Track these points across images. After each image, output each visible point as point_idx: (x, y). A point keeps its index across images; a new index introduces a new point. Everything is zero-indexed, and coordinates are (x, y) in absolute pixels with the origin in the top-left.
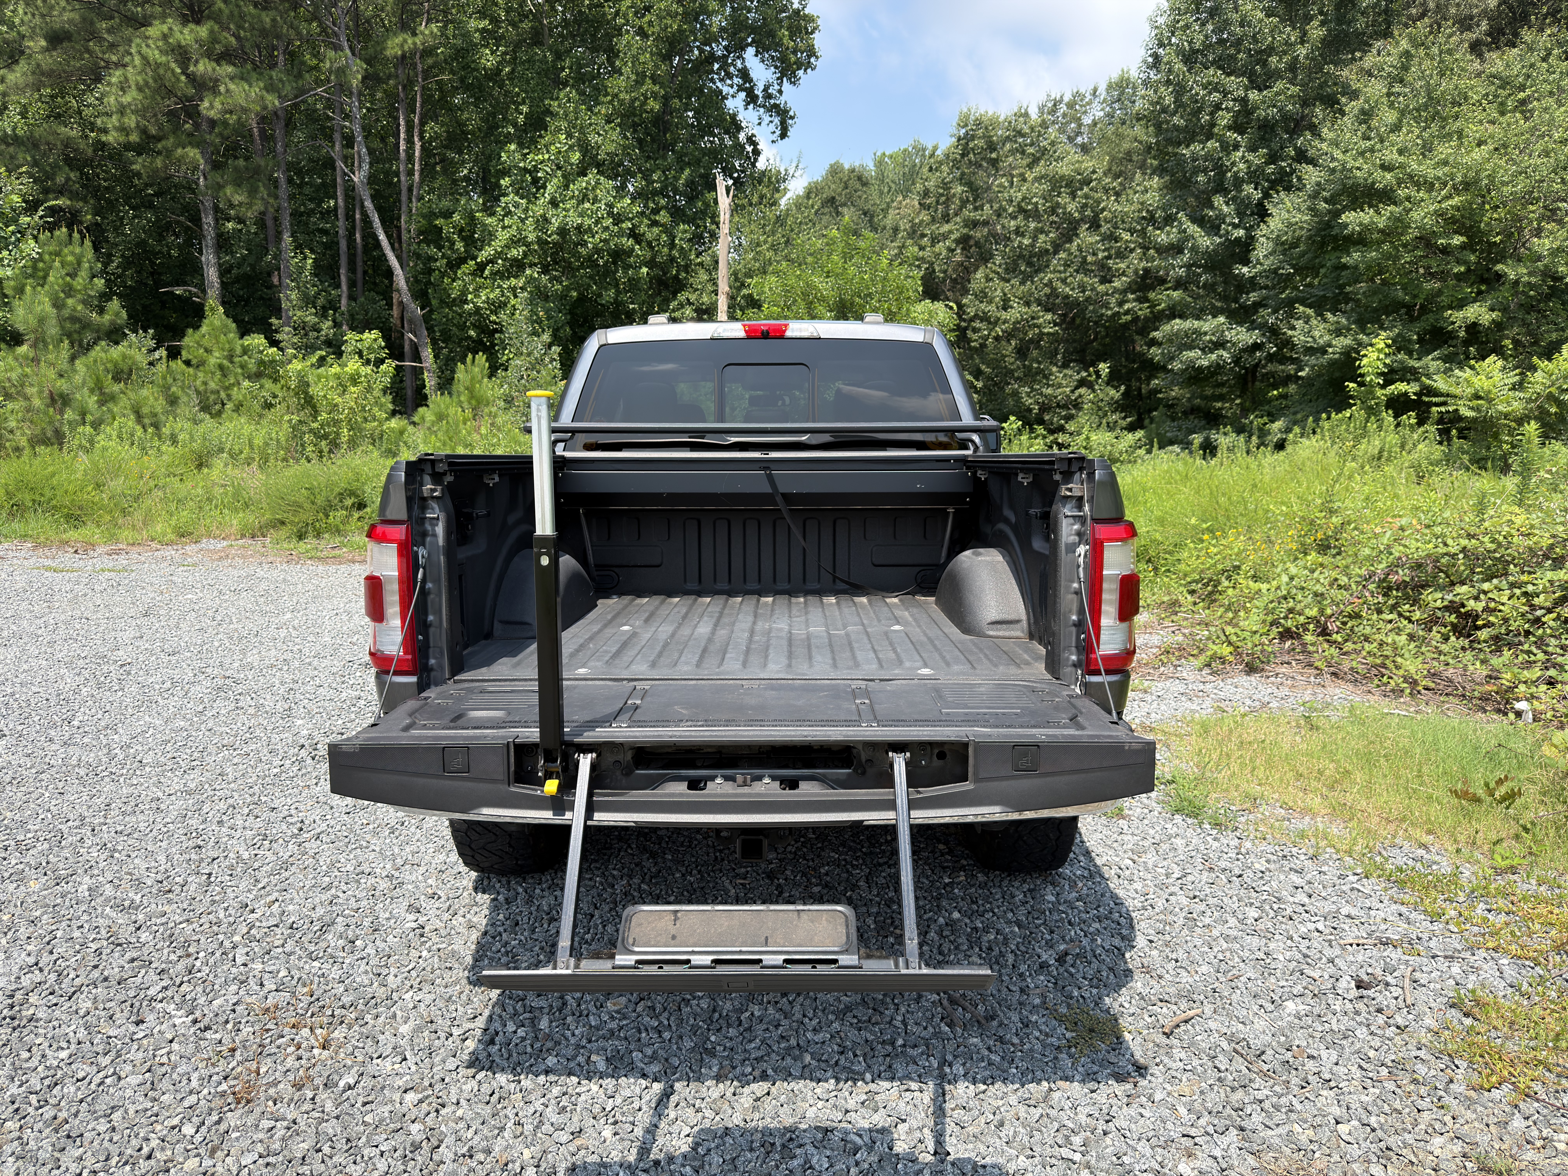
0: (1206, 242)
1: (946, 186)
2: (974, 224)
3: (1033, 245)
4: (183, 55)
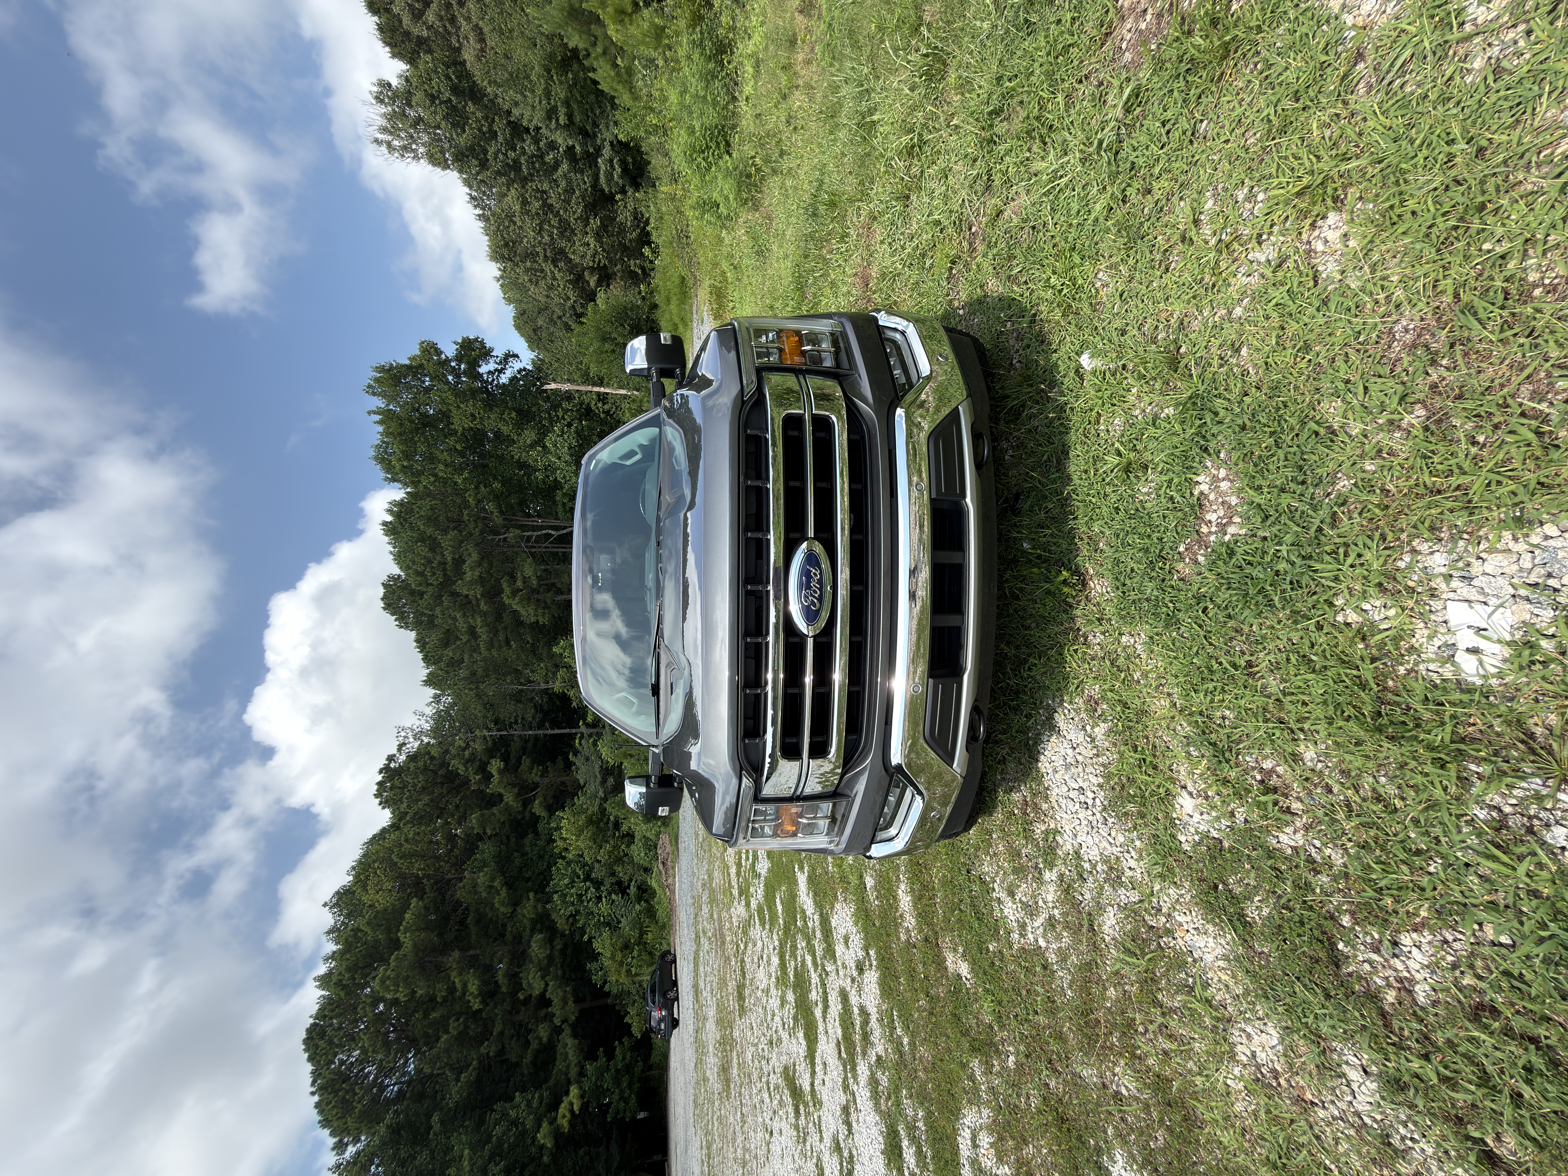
0: (565, 166)
1: (527, 270)
2: (545, 256)
3: (558, 228)
4: (515, 592)
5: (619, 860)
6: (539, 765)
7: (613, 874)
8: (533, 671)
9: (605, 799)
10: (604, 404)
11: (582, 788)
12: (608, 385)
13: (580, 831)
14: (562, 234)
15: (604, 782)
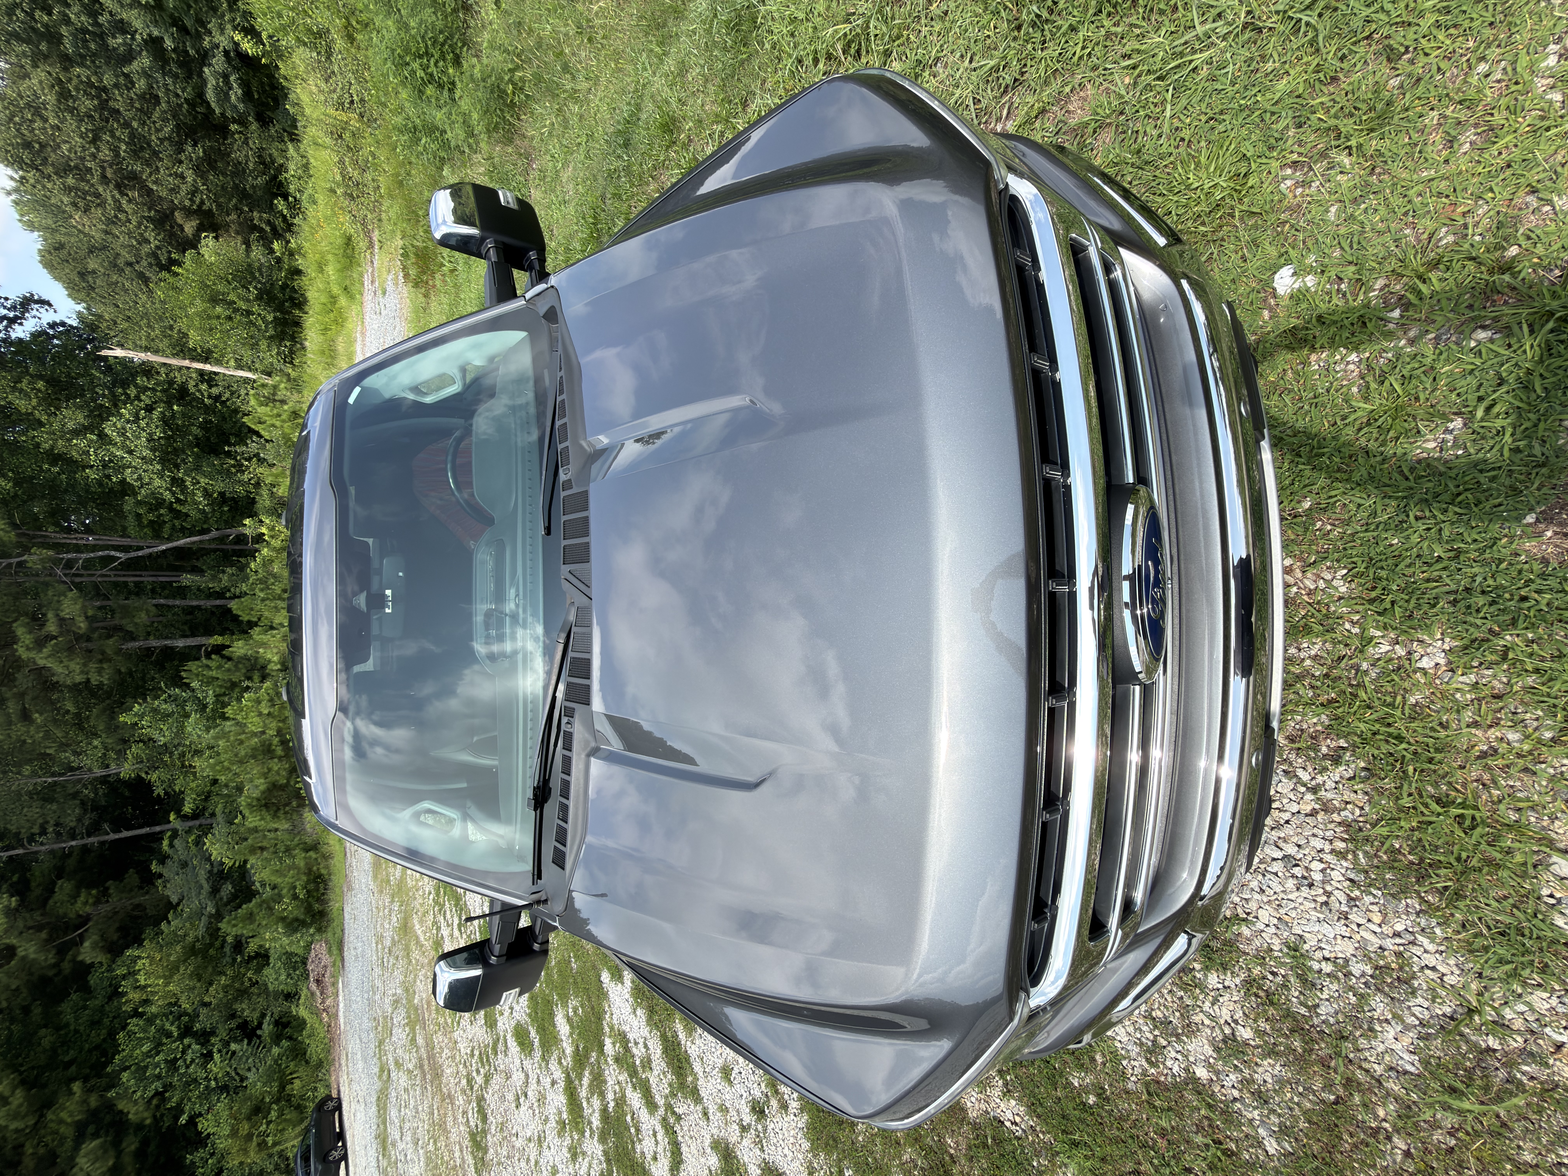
5: (243, 993)
6: (89, 886)
7: (233, 1016)
8: (77, 754)
9: (219, 916)
10: (211, 387)
11: (174, 907)
12: (218, 362)
13: (174, 969)
14: (135, 154)
15: (215, 891)
